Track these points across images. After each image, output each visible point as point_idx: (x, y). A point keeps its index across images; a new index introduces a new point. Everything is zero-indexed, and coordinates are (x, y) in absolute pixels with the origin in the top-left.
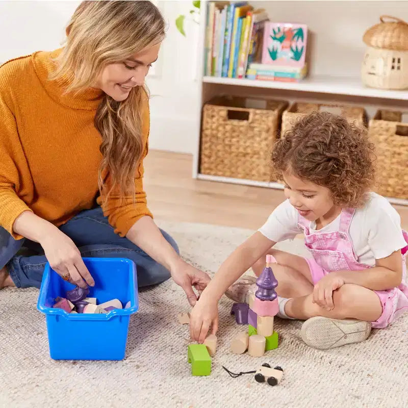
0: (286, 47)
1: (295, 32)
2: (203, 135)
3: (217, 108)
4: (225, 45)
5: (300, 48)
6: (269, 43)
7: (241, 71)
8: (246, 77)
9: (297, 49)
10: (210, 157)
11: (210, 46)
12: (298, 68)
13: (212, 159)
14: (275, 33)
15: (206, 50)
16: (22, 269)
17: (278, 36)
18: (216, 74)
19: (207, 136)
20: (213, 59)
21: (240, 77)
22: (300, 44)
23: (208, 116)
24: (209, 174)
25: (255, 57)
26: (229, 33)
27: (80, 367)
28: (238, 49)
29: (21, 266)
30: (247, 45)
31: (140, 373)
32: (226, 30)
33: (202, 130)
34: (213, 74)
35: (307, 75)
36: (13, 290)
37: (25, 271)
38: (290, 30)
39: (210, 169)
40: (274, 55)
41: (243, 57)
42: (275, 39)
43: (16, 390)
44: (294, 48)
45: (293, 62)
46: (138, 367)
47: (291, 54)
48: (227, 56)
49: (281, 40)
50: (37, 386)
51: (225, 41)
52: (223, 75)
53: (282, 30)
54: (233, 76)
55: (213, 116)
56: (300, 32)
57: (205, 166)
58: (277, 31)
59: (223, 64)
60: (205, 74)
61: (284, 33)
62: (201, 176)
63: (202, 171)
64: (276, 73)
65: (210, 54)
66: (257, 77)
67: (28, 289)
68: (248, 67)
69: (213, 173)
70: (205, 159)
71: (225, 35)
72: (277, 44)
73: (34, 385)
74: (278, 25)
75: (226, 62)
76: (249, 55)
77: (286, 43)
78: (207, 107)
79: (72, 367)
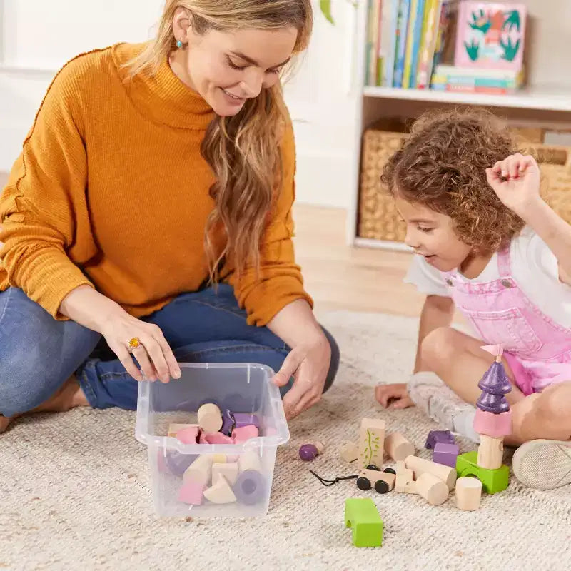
0: (494, 40)
1: (507, 17)
2: (364, 177)
3: (385, 136)
4: (398, 39)
5: (514, 42)
6: (466, 35)
7: (422, 77)
8: (430, 86)
9: (510, 43)
10: (373, 212)
11: (375, 39)
12: (511, 72)
13: (378, 214)
14: (475, 18)
15: (369, 47)
16: (100, 379)
17: (481, 23)
18: (383, 83)
19: (369, 178)
20: (379, 61)
21: (422, 87)
22: (515, 35)
23: (371, 148)
24: (373, 238)
25: (445, 55)
26: (404, 20)
27: (198, 526)
28: (419, 44)
29: (99, 374)
30: (432, 37)
31: (289, 534)
32: (400, 15)
33: (361, 170)
34: (378, 83)
35: (525, 83)
36: (87, 412)
37: (104, 382)
38: (500, 14)
39: (374, 229)
40: (473, 52)
41: (426, 56)
42: (475, 27)
43: (103, 559)
44: (506, 42)
45: (504, 62)
46: (286, 525)
47: (501, 51)
48: (401, 55)
49: (484, 29)
50: (136, 553)
51: (398, 31)
52: (394, 85)
53: (485, 13)
54: (411, 86)
55: (378, 149)
56: (515, 17)
57: (367, 225)
58: (478, 14)
59: (395, 67)
60: (367, 83)
61: (489, 17)
62: (361, 242)
63: (363, 233)
64: (476, 80)
65: (373, 53)
66: (448, 88)
67: (108, 410)
68: (433, 72)
69: (379, 235)
70: (366, 215)
71: (398, 23)
72: (478, 36)
73: (130, 551)
74: (480, 6)
75: (399, 64)
76: (435, 54)
77: (493, 33)
78: (370, 133)
79: (186, 526)
